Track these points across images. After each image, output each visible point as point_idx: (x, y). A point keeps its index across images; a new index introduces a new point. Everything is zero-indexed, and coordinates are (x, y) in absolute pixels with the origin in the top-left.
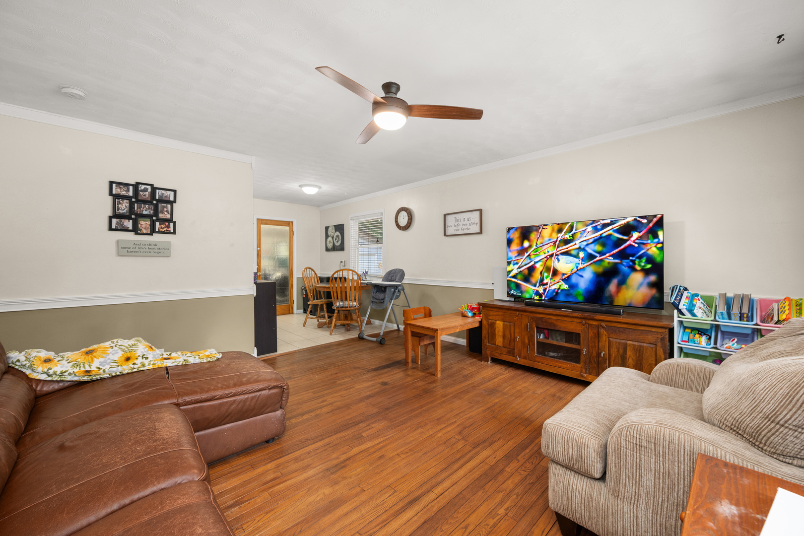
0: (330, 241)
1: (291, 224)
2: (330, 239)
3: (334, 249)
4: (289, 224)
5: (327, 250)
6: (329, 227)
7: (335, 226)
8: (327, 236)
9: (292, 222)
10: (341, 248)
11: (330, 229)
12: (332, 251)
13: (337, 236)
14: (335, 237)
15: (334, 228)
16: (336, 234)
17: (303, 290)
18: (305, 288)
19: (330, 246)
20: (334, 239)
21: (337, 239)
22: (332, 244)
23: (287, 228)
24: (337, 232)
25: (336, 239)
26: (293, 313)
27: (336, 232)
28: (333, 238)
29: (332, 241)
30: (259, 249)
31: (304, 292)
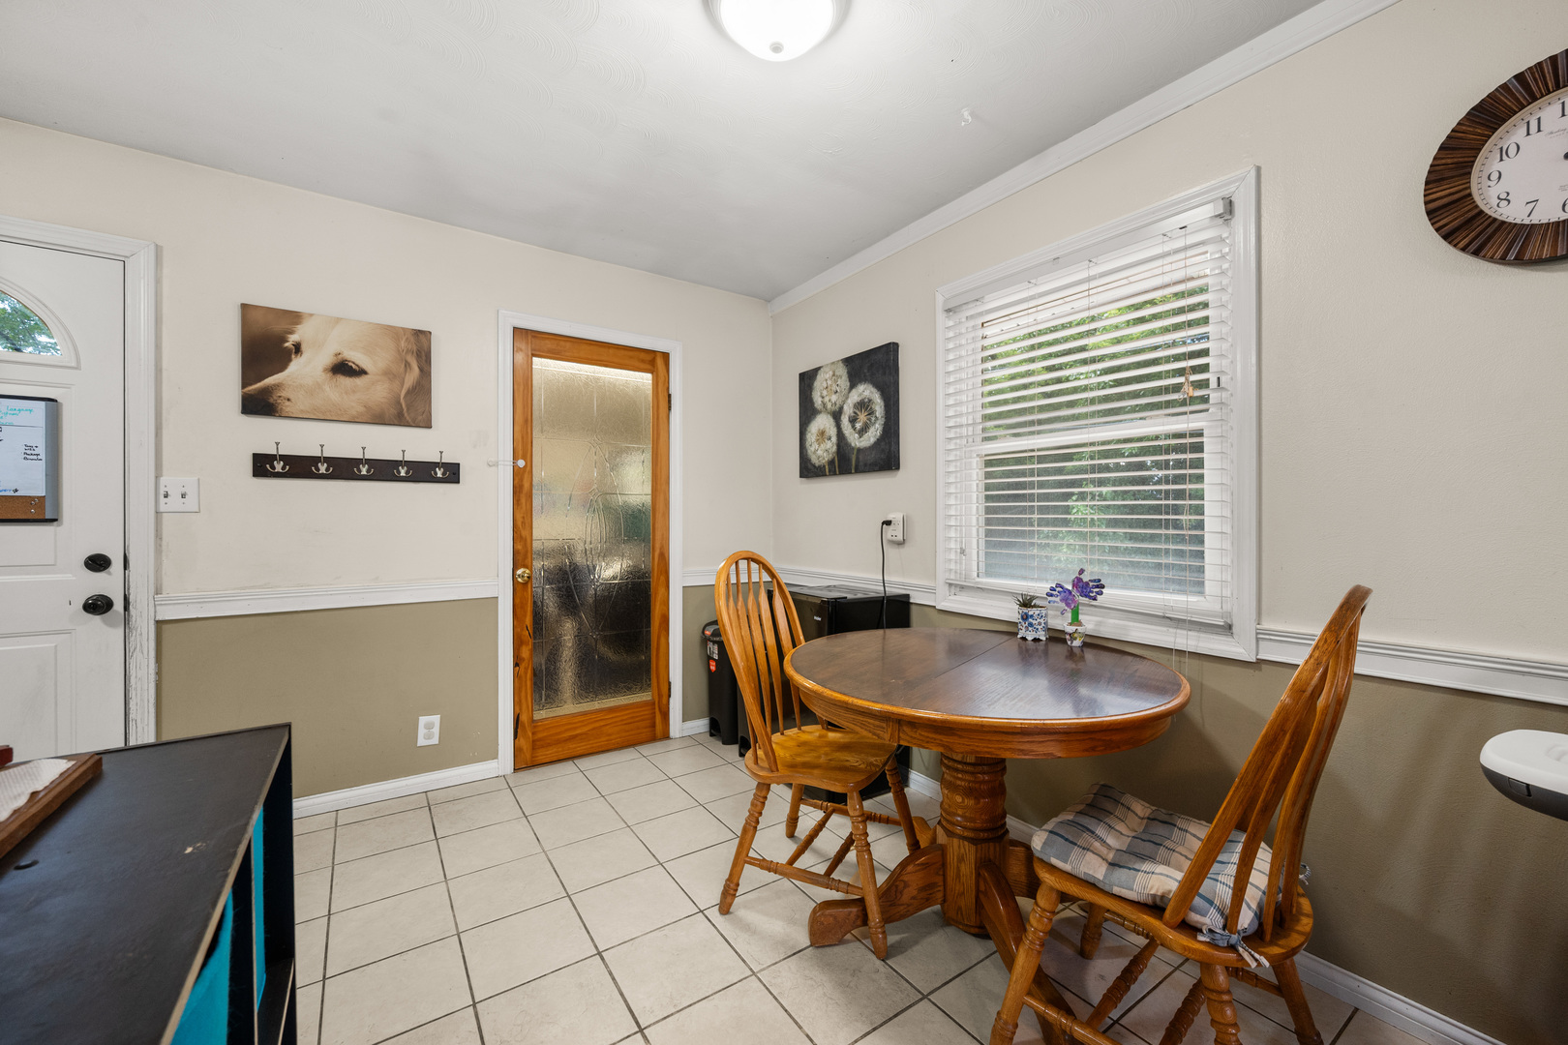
0: (822, 433)
1: (660, 362)
2: (822, 422)
3: (845, 463)
4: (653, 362)
5: (809, 470)
6: (816, 371)
7: (848, 361)
8: (808, 411)
9: (666, 356)
10: (885, 458)
11: (820, 384)
12: (833, 473)
13: (864, 405)
14: (848, 410)
15: (842, 371)
16: (855, 397)
17: (705, 640)
18: (717, 633)
19: (822, 452)
20: (845, 421)
21: (862, 417)
22: (831, 446)
23: (643, 380)
24: (861, 388)
25: (853, 420)
26: (666, 736)
27: (852, 386)
28: (837, 415)
29: (833, 432)
30: (521, 463)
31: (715, 649)
